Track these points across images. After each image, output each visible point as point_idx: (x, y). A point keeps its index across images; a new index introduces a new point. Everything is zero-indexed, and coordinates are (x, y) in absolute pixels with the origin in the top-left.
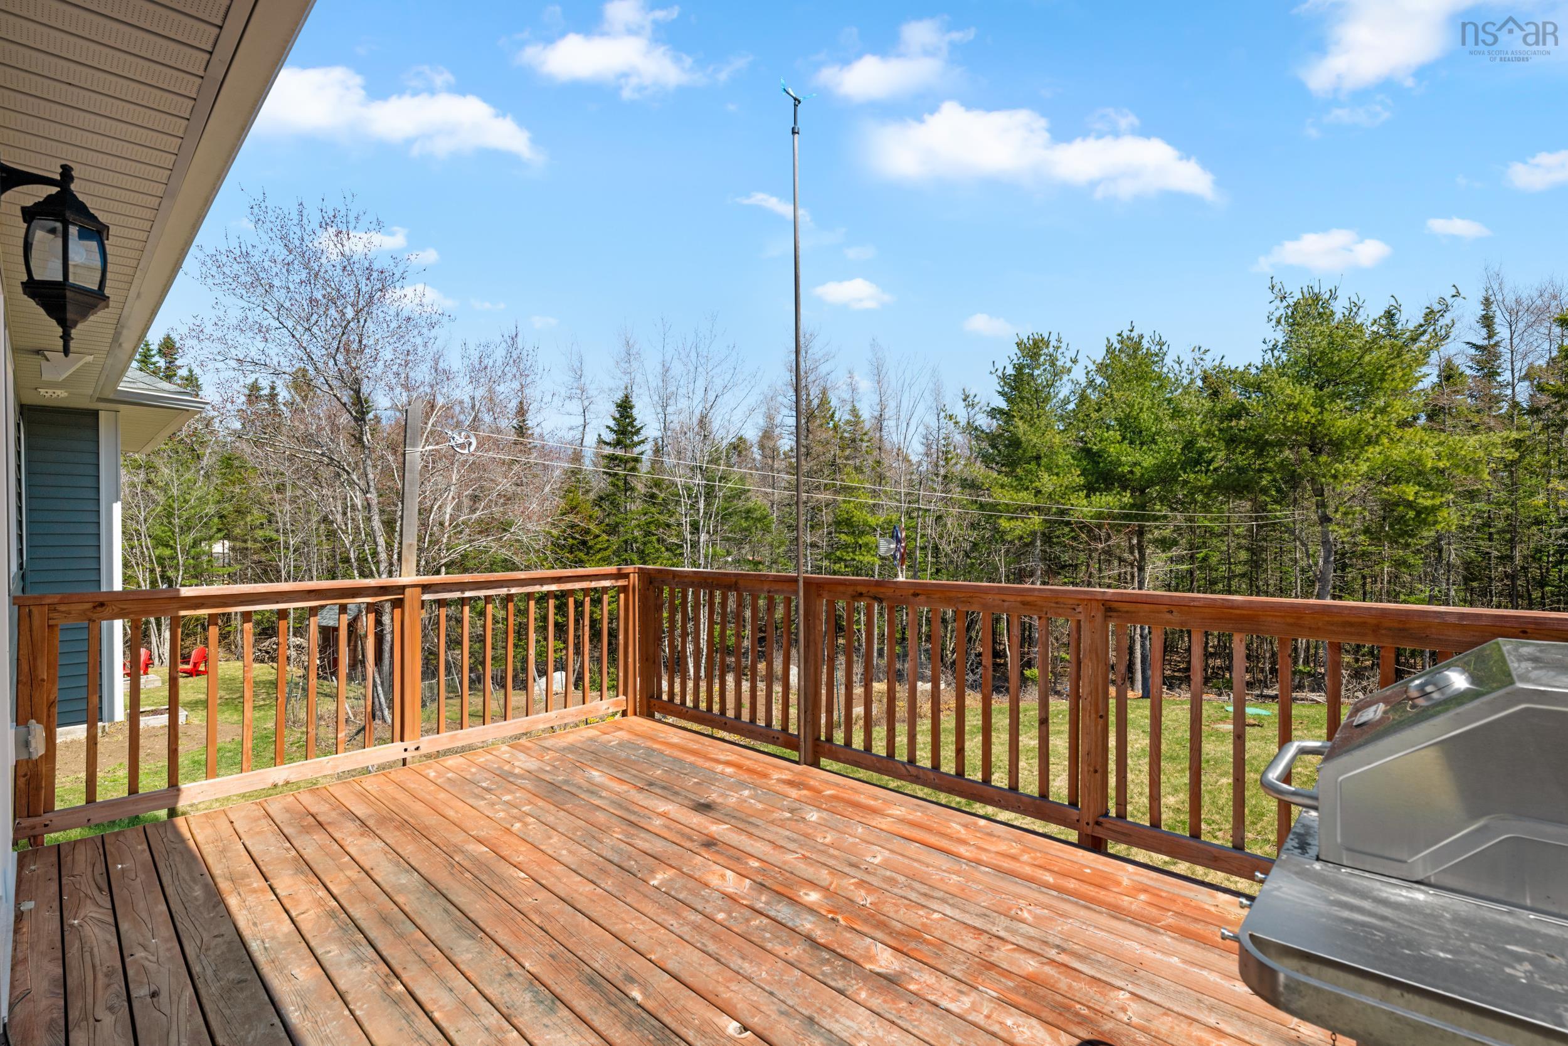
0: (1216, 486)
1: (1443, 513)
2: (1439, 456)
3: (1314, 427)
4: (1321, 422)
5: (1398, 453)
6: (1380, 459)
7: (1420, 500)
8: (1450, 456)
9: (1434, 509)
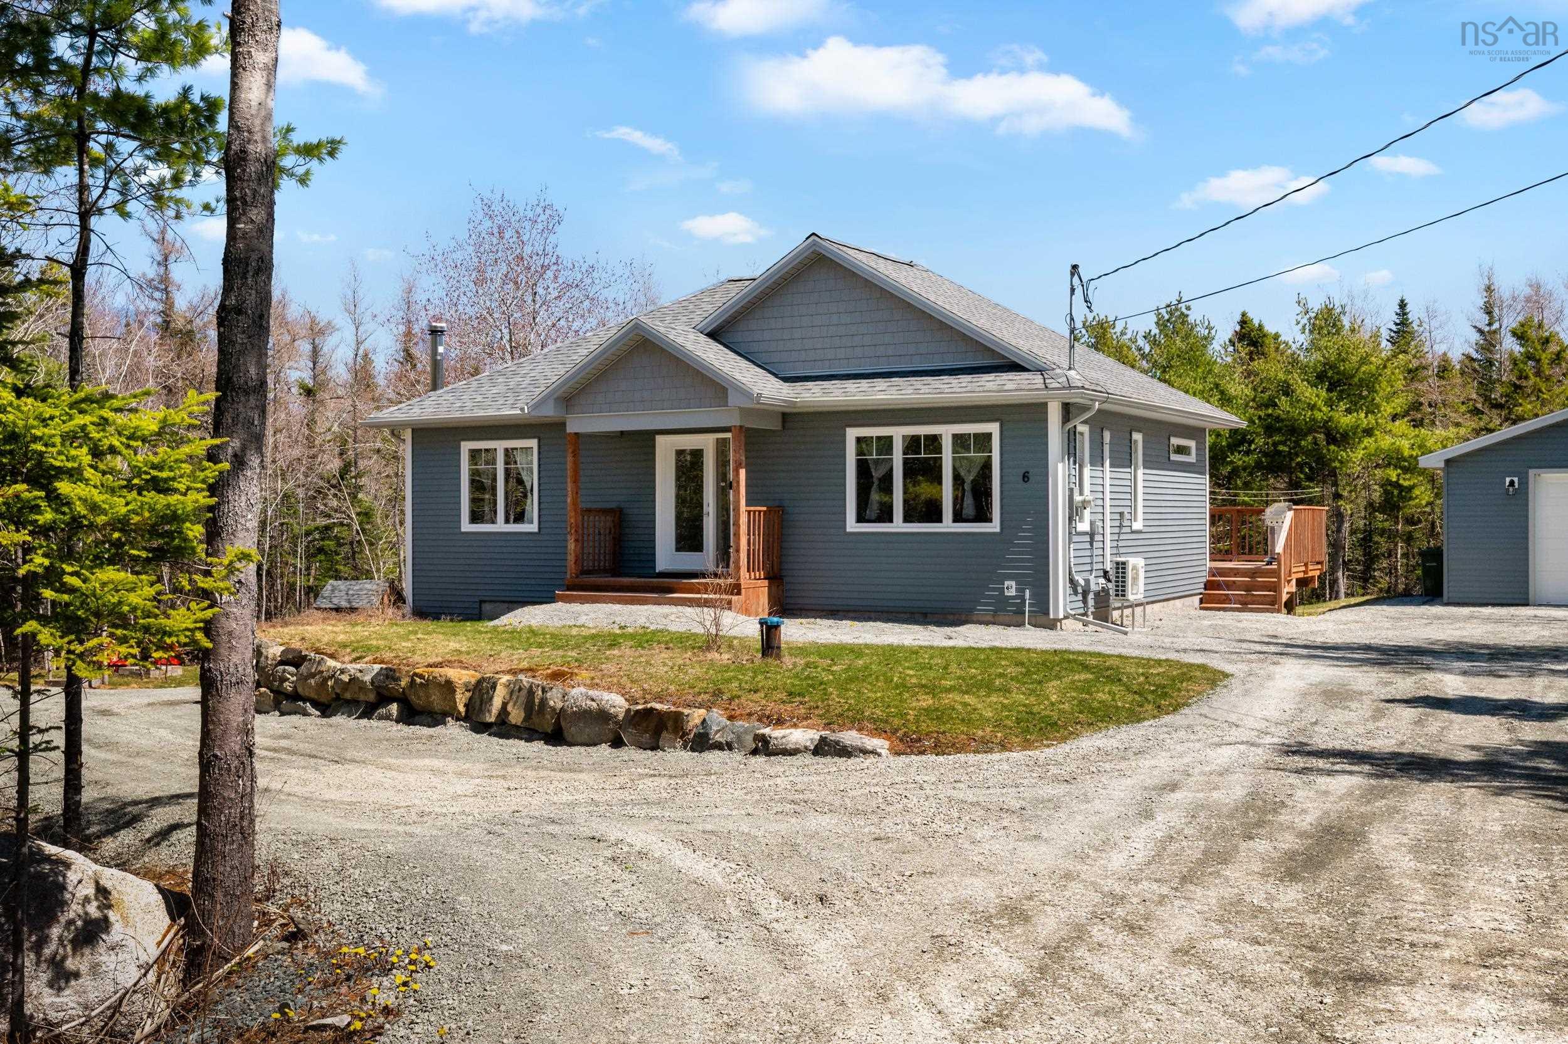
0: (1258, 465)
1: (1417, 492)
2: (1412, 448)
3: (1327, 422)
4: (1330, 419)
5: (1386, 442)
6: (1373, 446)
7: (1401, 482)
8: (1420, 447)
9: (1410, 489)
